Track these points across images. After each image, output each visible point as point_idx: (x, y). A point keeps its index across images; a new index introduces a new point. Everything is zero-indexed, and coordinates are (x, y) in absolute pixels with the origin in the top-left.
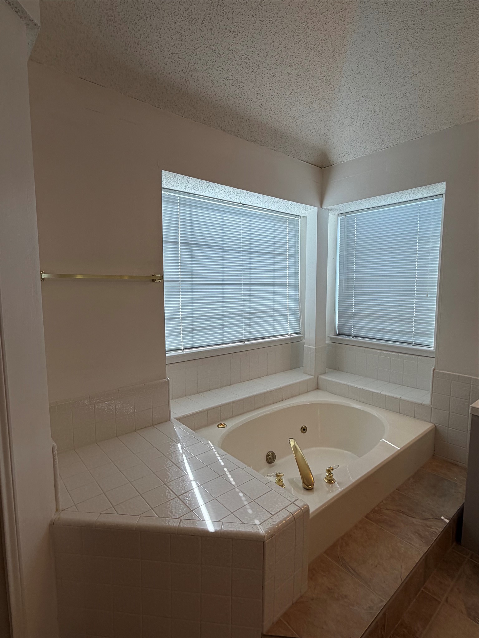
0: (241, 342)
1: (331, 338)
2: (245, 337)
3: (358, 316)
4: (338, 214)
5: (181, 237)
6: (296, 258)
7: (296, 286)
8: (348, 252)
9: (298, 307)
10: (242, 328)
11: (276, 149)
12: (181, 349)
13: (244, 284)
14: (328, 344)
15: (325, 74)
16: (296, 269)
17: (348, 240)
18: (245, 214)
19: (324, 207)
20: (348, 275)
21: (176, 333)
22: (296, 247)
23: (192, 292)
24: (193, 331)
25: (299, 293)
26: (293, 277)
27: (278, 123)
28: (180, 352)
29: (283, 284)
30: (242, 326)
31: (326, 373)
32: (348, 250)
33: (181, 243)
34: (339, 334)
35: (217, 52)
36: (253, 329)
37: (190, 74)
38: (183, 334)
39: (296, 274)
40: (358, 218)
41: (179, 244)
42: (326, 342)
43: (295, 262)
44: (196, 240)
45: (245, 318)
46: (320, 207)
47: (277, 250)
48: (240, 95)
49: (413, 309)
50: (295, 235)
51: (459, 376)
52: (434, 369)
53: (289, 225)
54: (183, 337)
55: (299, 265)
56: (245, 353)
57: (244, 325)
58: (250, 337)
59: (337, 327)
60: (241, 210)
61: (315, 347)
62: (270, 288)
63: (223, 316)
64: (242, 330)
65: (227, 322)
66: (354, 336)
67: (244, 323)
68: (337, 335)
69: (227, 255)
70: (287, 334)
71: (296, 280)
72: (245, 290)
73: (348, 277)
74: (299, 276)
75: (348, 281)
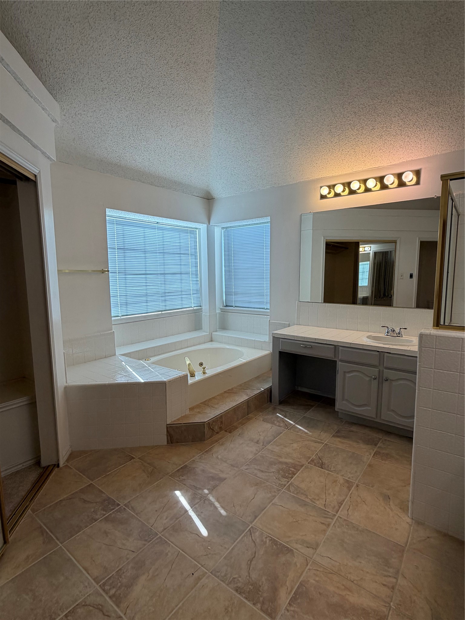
0: (159, 312)
1: (221, 309)
2: (162, 309)
3: (236, 294)
4: (222, 228)
5: (117, 244)
6: (196, 256)
7: (197, 275)
8: (229, 252)
9: (198, 289)
10: (160, 303)
11: (176, 190)
12: (119, 316)
13: (160, 274)
14: (219, 313)
15: (201, 155)
16: (196, 263)
17: (228, 245)
18: (159, 229)
19: (211, 224)
20: (229, 267)
21: (116, 306)
22: (196, 249)
23: (126, 279)
24: (127, 304)
25: (199, 280)
26: (194, 269)
27: (176, 178)
28: (119, 318)
29: (187, 273)
30: (160, 301)
31: (217, 331)
32: (229, 251)
33: (117, 248)
34: (226, 306)
35: (137, 148)
36: (168, 303)
37: (122, 158)
38: (120, 306)
39: (196, 266)
40: (234, 231)
41: (116, 249)
42: (217, 311)
43: (195, 259)
44: (127, 246)
45: (161, 296)
46: (208, 224)
47: (182, 252)
48: (152, 166)
49: (264, 288)
50: (194, 241)
51: (280, 323)
52: (269, 321)
53: (190, 234)
54: (120, 308)
55: (198, 261)
56: (162, 319)
57: (161, 301)
58: (165, 308)
59: (225, 301)
60: (156, 226)
61: (209, 314)
62: (178, 276)
63: (146, 295)
64: (160, 304)
65: (149, 298)
66: (235, 307)
67: (161, 299)
68: (225, 307)
69: (148, 255)
70: (191, 307)
71: (197, 271)
72: (161, 277)
73: (229, 268)
74: (199, 268)
75: (229, 271)
